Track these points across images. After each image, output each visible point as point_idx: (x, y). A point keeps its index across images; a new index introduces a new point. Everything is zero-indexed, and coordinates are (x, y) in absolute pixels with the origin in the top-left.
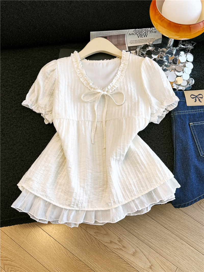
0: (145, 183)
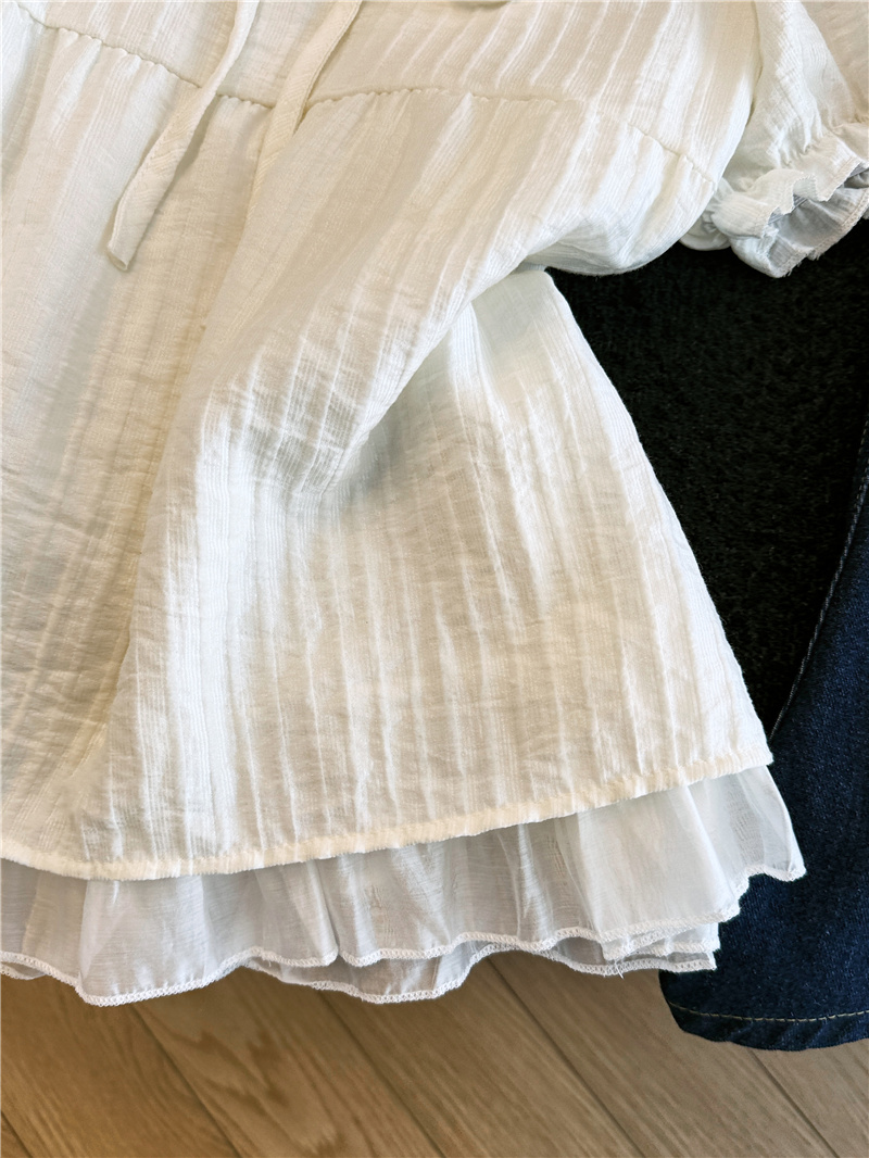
0: (481, 744)
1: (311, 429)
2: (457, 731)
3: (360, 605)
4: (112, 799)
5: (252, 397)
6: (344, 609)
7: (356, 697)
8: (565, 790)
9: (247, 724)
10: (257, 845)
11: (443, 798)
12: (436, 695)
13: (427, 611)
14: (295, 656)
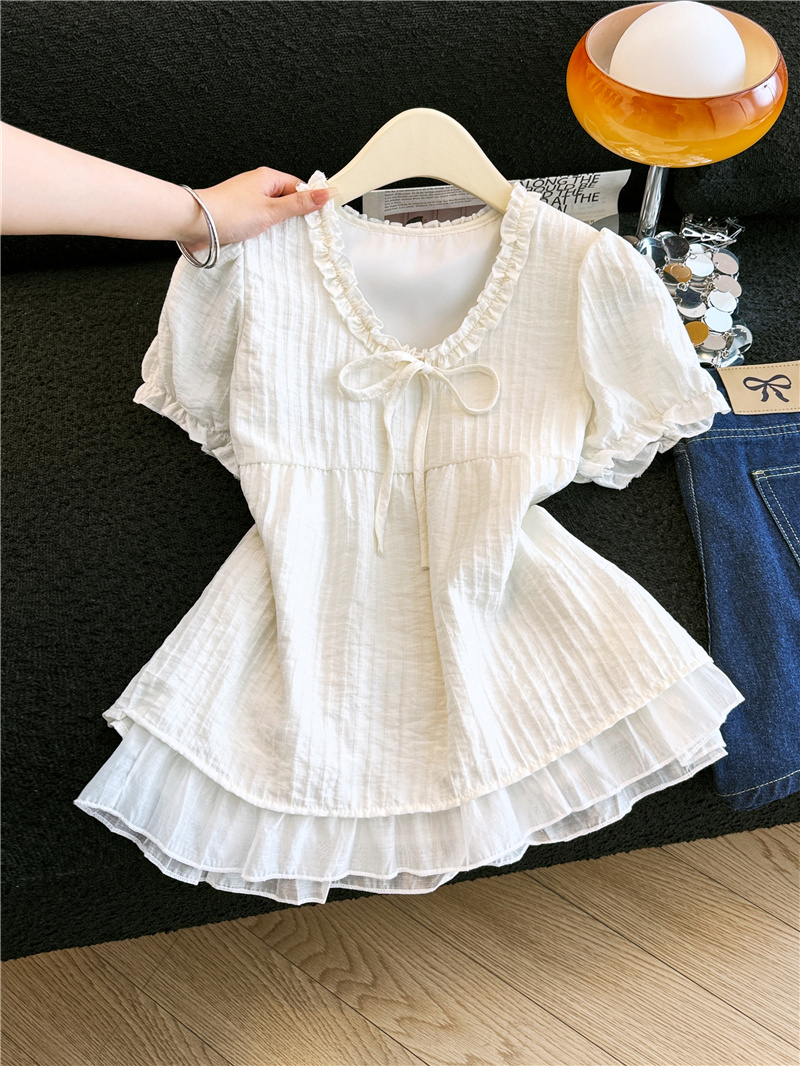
0: (599, 692)
1: (486, 588)
2: (586, 689)
3: (526, 653)
4: (462, 760)
5: (462, 582)
6: (522, 659)
7: (542, 692)
8: (639, 696)
9: (501, 716)
10: (524, 766)
11: (592, 719)
12: (573, 679)
13: (555, 648)
14: (511, 683)
